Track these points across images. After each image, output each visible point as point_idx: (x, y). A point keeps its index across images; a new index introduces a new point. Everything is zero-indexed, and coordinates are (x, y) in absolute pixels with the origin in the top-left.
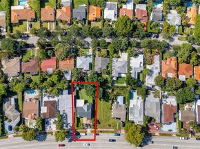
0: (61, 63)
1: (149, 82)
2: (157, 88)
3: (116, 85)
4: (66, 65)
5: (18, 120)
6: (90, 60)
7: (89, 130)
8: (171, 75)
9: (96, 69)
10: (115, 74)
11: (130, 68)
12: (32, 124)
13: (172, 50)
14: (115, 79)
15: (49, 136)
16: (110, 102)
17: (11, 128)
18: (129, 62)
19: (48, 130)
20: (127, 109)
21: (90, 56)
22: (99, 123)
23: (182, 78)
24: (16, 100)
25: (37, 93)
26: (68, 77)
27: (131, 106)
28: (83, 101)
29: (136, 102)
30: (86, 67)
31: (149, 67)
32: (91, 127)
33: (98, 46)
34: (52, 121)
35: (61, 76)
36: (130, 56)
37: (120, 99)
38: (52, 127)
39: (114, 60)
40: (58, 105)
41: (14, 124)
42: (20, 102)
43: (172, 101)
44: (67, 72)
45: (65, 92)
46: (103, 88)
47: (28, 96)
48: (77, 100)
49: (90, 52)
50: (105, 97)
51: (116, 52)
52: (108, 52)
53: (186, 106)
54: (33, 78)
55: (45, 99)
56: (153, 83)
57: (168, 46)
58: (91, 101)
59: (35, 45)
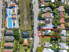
0: (63, 25)
3: (56, 44)
4: (63, 26)
5: (44, 12)
6: (65, 35)
7: (40, 34)
9: (62, 37)
10: (60, 44)
11: (63, 49)
12: (43, 16)
14: (58, 44)
15: (39, 21)
16: (50, 42)
18: (65, 49)
19: (41, 21)
20: (48, 48)
21: (66, 35)
22: (43, 37)
24: (50, 11)
25: (53, 17)
26: (58, 27)
27: (49, 49)
28: (50, 32)
30: (62, 33)
32: (41, 34)
34: (44, 22)
35: (59, 24)
36: (67, 50)
37: (51, 45)
39: (66, 44)
40: (49, 24)
42: (50, 12)
44: (60, 26)
45: (53, 26)
46: (55, 39)
47: (52, 14)
48: (50, 30)
50: (52, 40)
54: (58, 16)
55: (51, 20)
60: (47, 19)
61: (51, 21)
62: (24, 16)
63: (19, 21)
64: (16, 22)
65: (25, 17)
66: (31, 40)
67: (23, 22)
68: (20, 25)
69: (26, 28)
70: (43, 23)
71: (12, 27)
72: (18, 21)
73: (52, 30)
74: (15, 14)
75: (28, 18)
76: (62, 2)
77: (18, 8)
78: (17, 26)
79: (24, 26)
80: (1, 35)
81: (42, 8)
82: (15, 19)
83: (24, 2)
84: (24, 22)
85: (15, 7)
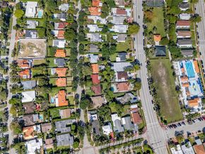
1: (104, 22)
2: (107, 18)
3: (106, 40)
4: (96, 70)
5: (130, 94)
6: (92, 55)
7: (133, 55)
8: (99, 10)
9: (98, 51)
10: (100, 41)
11: (96, 32)
13: (84, 10)
14: (103, 41)
15: (138, 77)
16: (116, 43)
17: (134, 99)
18: (93, 33)
19: (134, 77)
20: (120, 34)
21: (89, 55)
22: (129, 49)
23: (101, 5)
25: (113, 86)
26: (103, 67)
27: (118, 31)
28: (117, 58)
29: (116, 29)
30: (97, 57)
31: (95, 22)
32: (131, 54)
33: (82, 51)
34: (129, 75)
35: (102, 71)
36: (89, 32)
37: (115, 38)
38: (133, 75)
39: (91, 41)
41: (133, 97)
42: (119, 95)
43: (114, 10)
44: (100, 68)
45: (112, 68)
46: (109, 47)
47: (115, 91)
49: (86, 56)
51: (86, 40)
52: (86, 45)
53: (117, 3)
54: (104, 88)
55: (117, 80)
56: (104, 20)
57: (82, 12)
58: (116, 54)
59: (82, 89)
60: (123, 79)
61: (117, 77)
62: (167, 83)
63: (174, 74)
64: (179, 72)
65: (164, 83)
66: (148, 43)
67: (167, 72)
68: (172, 67)
69: (161, 63)
70: (130, 73)
71: (184, 62)
72: (177, 74)
73: (115, 62)
74: (184, 84)
75: (160, 81)
76: (96, 115)
77: (181, 99)
78: (177, 65)
79: (164, 65)
80: (200, 48)
81: (135, 101)
82: (182, 77)
83: (171, 112)
84: (164, 73)
85: (187, 99)
